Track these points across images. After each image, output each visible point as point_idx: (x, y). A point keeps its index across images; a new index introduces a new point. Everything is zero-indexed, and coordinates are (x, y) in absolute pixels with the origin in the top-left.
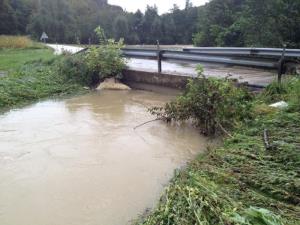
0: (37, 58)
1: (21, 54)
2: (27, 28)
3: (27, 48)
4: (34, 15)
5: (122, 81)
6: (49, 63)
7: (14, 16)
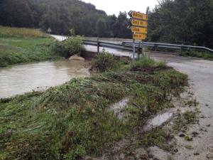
0: (42, 43)
1: (34, 41)
2: (40, 24)
3: (38, 37)
4: (45, 15)
5: (82, 56)
6: (48, 46)
7: (32, 15)
